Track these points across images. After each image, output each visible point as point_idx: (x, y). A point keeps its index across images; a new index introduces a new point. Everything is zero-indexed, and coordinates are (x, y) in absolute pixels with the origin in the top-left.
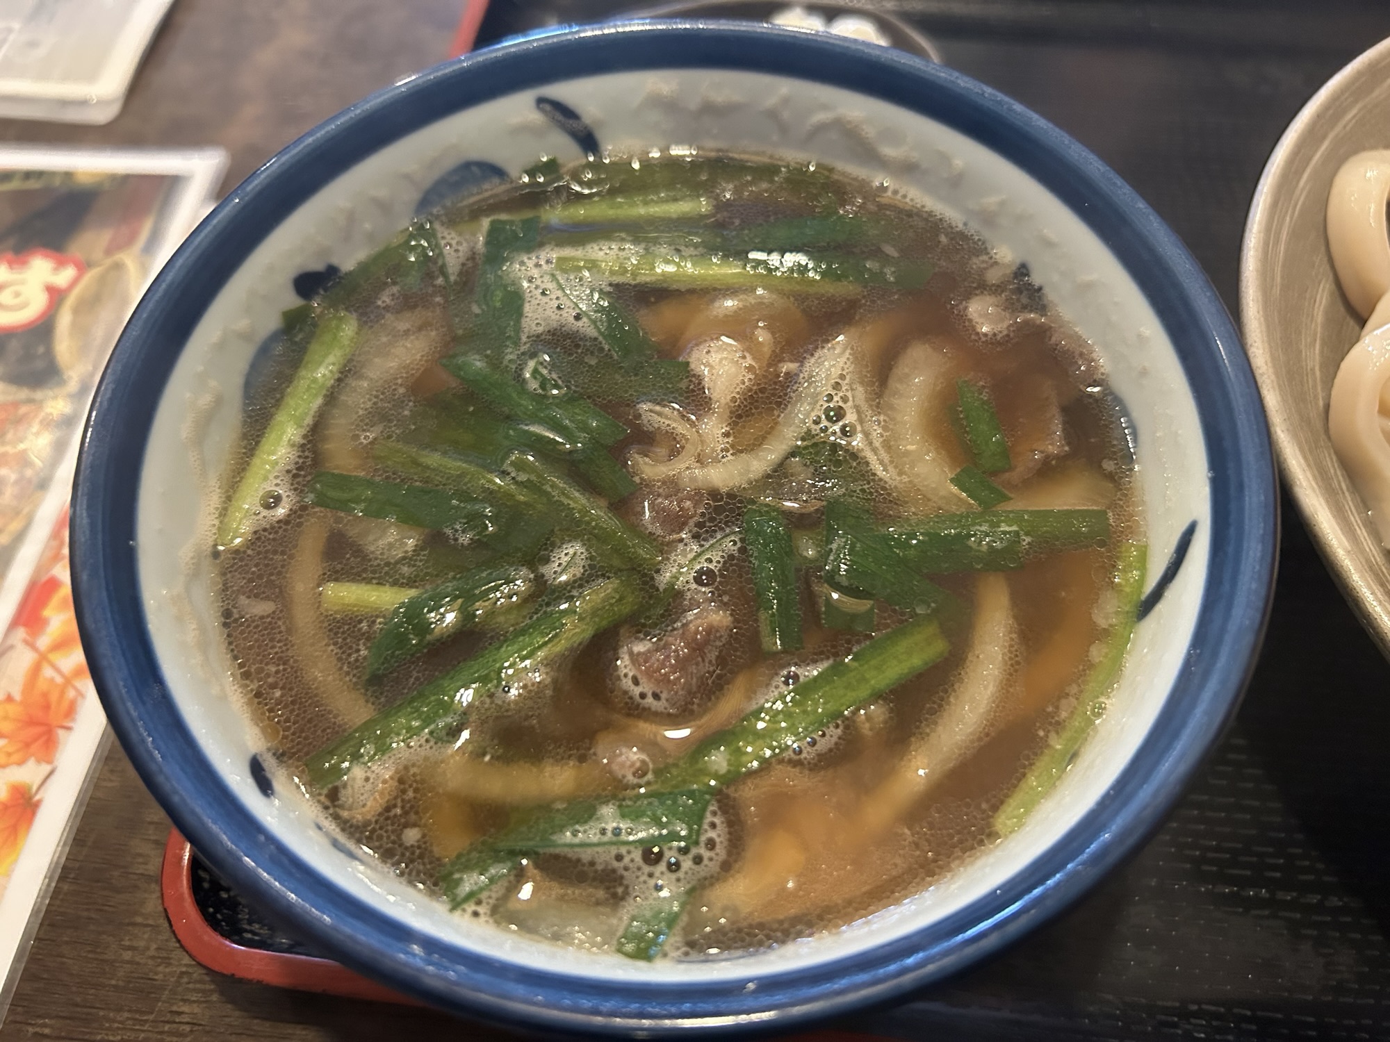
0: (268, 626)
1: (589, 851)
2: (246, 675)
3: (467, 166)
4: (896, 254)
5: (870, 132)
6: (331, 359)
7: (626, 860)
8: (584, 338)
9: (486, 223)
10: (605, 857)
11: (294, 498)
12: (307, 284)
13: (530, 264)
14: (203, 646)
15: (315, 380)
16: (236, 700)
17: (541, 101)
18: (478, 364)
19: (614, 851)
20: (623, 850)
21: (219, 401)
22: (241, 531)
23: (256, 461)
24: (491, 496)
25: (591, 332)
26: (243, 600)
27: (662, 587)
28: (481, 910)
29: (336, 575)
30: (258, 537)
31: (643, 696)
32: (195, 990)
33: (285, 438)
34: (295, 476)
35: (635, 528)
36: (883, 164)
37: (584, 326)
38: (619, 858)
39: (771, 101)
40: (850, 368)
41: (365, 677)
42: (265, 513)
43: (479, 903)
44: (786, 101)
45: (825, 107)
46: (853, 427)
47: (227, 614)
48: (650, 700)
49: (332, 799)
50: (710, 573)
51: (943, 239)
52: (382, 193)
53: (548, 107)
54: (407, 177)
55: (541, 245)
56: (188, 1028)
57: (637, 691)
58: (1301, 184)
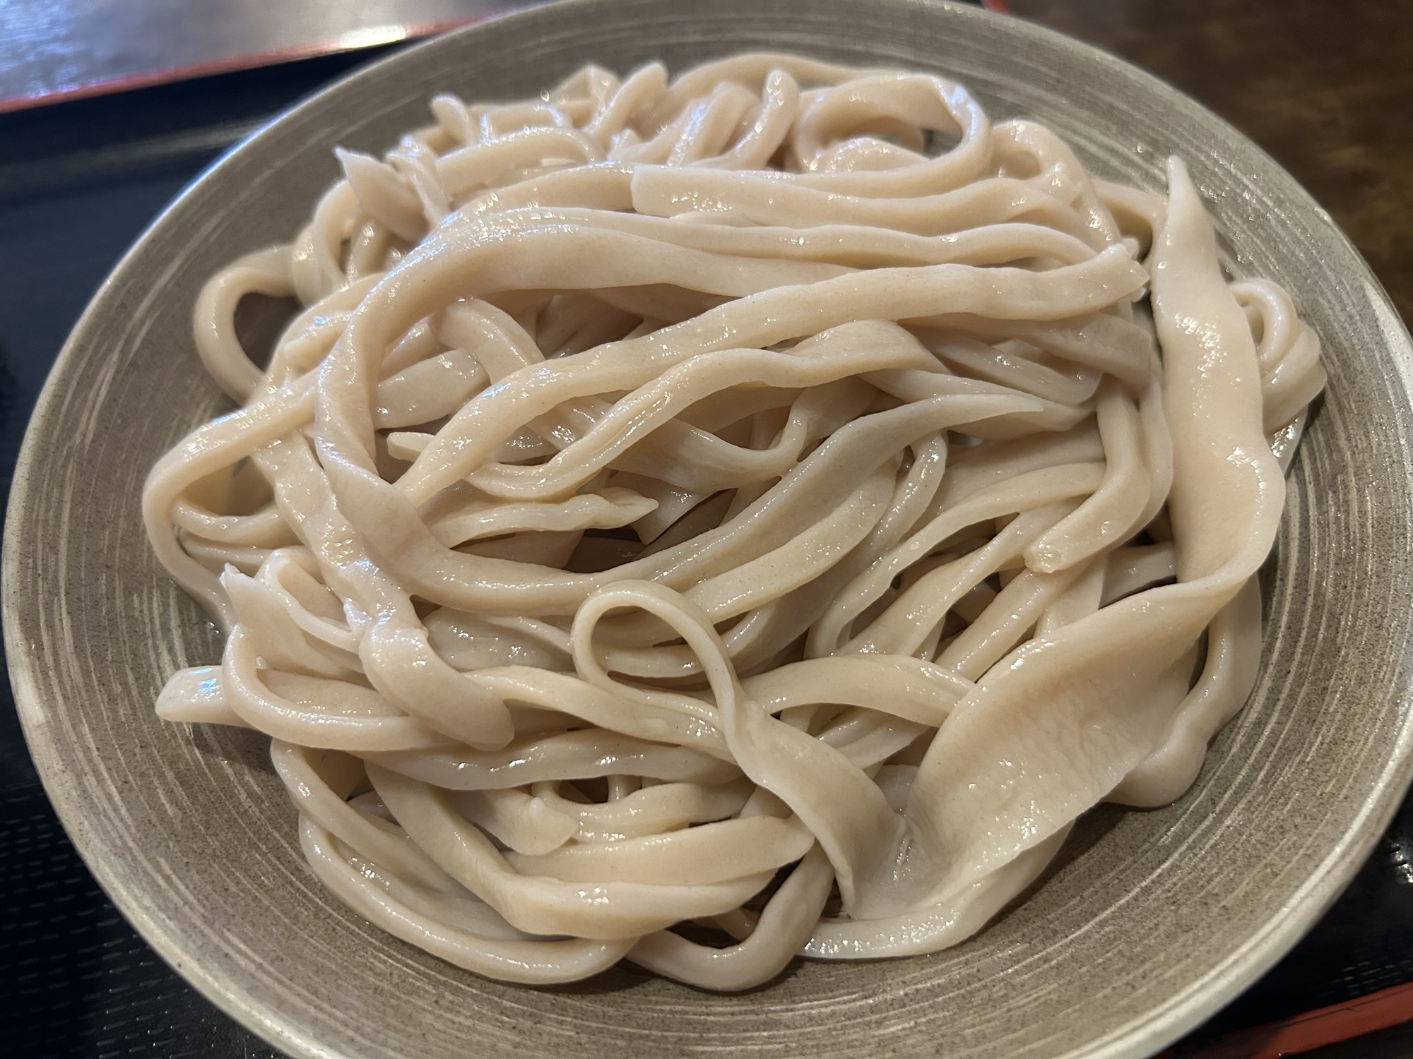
58: (139, 313)
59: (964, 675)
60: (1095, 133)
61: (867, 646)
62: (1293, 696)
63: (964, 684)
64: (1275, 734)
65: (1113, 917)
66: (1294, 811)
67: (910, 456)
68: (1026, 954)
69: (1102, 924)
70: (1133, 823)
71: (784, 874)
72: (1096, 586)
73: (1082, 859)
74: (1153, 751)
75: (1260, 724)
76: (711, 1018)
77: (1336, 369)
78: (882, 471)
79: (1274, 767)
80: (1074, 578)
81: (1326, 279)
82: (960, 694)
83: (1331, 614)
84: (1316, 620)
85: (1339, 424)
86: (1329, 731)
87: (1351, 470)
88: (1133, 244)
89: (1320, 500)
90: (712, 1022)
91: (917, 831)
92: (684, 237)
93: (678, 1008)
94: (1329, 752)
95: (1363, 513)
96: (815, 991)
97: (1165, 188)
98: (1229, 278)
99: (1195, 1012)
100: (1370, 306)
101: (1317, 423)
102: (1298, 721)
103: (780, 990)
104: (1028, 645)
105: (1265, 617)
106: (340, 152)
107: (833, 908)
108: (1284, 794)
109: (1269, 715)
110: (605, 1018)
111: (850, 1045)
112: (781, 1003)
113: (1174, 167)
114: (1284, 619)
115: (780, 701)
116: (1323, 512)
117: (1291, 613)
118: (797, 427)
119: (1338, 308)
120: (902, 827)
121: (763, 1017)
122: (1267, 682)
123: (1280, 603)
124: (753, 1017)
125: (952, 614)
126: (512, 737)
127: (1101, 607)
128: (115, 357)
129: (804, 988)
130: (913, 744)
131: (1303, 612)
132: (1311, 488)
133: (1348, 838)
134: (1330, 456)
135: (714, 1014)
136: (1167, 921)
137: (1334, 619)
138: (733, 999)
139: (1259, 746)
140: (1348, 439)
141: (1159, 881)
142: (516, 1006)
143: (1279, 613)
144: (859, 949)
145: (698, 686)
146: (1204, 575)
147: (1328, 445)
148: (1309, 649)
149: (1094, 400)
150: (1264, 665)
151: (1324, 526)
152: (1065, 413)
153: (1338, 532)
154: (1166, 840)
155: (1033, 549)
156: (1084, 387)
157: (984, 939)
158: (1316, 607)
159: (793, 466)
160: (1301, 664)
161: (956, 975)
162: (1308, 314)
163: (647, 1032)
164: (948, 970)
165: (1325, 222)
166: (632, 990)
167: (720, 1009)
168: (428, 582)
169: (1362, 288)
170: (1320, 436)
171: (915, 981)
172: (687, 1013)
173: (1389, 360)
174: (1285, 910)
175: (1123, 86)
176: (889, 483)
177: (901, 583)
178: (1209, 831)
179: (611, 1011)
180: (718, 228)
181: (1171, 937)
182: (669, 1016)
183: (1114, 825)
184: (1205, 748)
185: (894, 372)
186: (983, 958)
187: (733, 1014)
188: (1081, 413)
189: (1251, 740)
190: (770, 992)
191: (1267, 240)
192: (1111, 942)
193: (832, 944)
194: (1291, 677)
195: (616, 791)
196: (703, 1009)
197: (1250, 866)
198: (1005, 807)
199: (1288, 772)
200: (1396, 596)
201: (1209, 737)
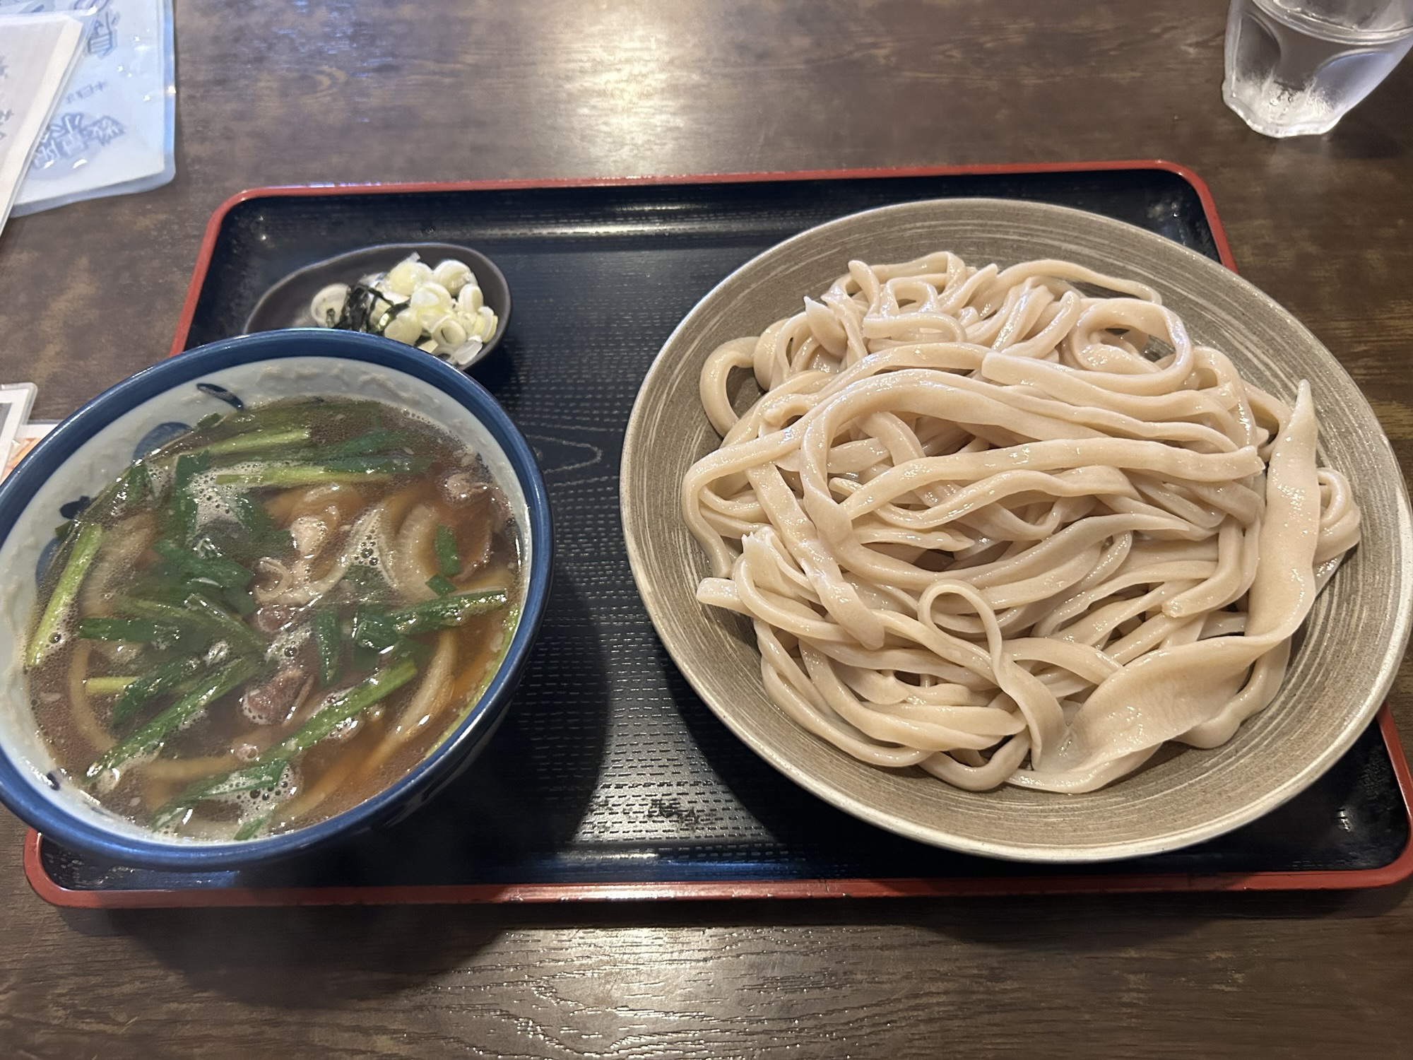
0: (57, 706)
1: (224, 796)
2: (46, 734)
3: (162, 426)
4: (412, 453)
5: (391, 385)
6: (87, 552)
7: (242, 798)
8: (231, 523)
9: (176, 458)
10: (232, 798)
11: (68, 635)
12: (69, 510)
13: (202, 481)
14: (20, 720)
15: (78, 566)
16: (40, 745)
17: (199, 386)
18: (172, 545)
19: (237, 795)
20: (241, 793)
21: (20, 587)
22: (38, 657)
23: (46, 617)
24: (177, 621)
25: (235, 519)
26: (42, 694)
27: (268, 660)
28: (169, 830)
29: (93, 675)
30: (49, 660)
31: (254, 718)
32: (55, 926)
33: (62, 602)
34: (68, 623)
35: (254, 630)
36: (404, 401)
37: (231, 516)
38: (239, 797)
39: (335, 371)
40: (378, 525)
41: (111, 725)
42: (52, 645)
43: (168, 827)
44: (343, 370)
45: (365, 373)
46: (376, 559)
47: (34, 702)
48: (257, 720)
49: (93, 789)
50: (294, 650)
51: (439, 441)
52: (110, 451)
53: (204, 388)
54: (123, 440)
55: (208, 468)
56: (51, 948)
57: (251, 715)
58: (676, 372)
59: (1118, 660)
60: (1258, 352)
61: (1069, 635)
62: (1293, 707)
63: (1117, 665)
64: (1279, 724)
65: (1172, 793)
66: (1277, 761)
67: (1111, 541)
68: (1123, 802)
69: (1165, 796)
70: (1192, 754)
71: (1007, 739)
72: (1198, 628)
73: (1160, 766)
74: (1210, 719)
75: (1272, 718)
77: (1368, 533)
78: (1095, 546)
79: (1273, 739)
80: (1187, 622)
81: (1375, 478)
82: (1115, 670)
83: (1327, 669)
84: (1317, 671)
85: (1361, 566)
86: (1307, 727)
87: (1360, 593)
88: (1264, 434)
89: (1339, 606)
90: (961, 801)
91: (1075, 736)
92: (1009, 401)
93: (944, 791)
94: (1303, 738)
95: (1359, 618)
96: (1013, 799)
97: (1295, 398)
98: (1320, 464)
99: (1203, 834)
100: (1396, 502)
101: (1349, 562)
102: (1293, 720)
103: (995, 795)
104: (1155, 652)
105: (1290, 664)
106: (807, 299)
107: (1026, 763)
108: (1275, 753)
109: (1278, 715)
110: (909, 787)
111: (1031, 822)
112: (995, 800)
113: (1303, 388)
114: (1301, 668)
115: (1017, 656)
116: (1338, 613)
117: (1305, 665)
118: (1056, 516)
119: (1378, 498)
120: (1067, 733)
121: (986, 803)
122: (1282, 698)
123: (1301, 658)
124: (981, 803)
125: (1116, 629)
126: (882, 645)
127: (1199, 640)
128: (664, 396)
129: (1007, 797)
130: (1084, 691)
131: (1312, 665)
132: (1335, 599)
133: (1299, 776)
134: (1351, 584)
135: (962, 797)
136: (1200, 797)
137: (1328, 672)
138: (971, 794)
139: (1269, 728)
140: (1364, 576)
141: (1199, 782)
142: (868, 774)
143: (1299, 663)
144: (1039, 785)
145: (981, 640)
146: (1259, 634)
147: (1352, 576)
148: (1310, 685)
149: (1219, 527)
150: (1282, 688)
151: (1336, 621)
152: (1200, 532)
153: (1343, 627)
154: (1207, 765)
155: (1168, 603)
156: (1215, 519)
157: (1102, 792)
158: (1320, 665)
159: (1049, 536)
160: (1303, 692)
161: (1086, 804)
162: (1359, 498)
163: (928, 797)
164: (1082, 802)
165: (1384, 445)
166: (920, 780)
167: (965, 796)
168: (851, 560)
169: (1394, 489)
170: (1349, 570)
171: (1063, 803)
172: (948, 794)
173: (1397, 536)
174: (1258, 801)
175: (1283, 327)
176: (1098, 552)
177: (1094, 607)
178: (1232, 764)
180: (1030, 397)
181: (1199, 805)
182: (937, 793)
183: (1181, 754)
184: (1239, 724)
185: (1113, 496)
186: (1099, 799)
187: (971, 799)
188: (1211, 533)
189: (1266, 725)
190: (990, 795)
191: (1348, 446)
192: (1168, 803)
193: (1025, 780)
194: (1295, 698)
195: (927, 683)
196: (957, 794)
197: (1247, 781)
198: (1127, 729)
199: (1280, 743)
200: (1363, 667)
201: (1243, 719)
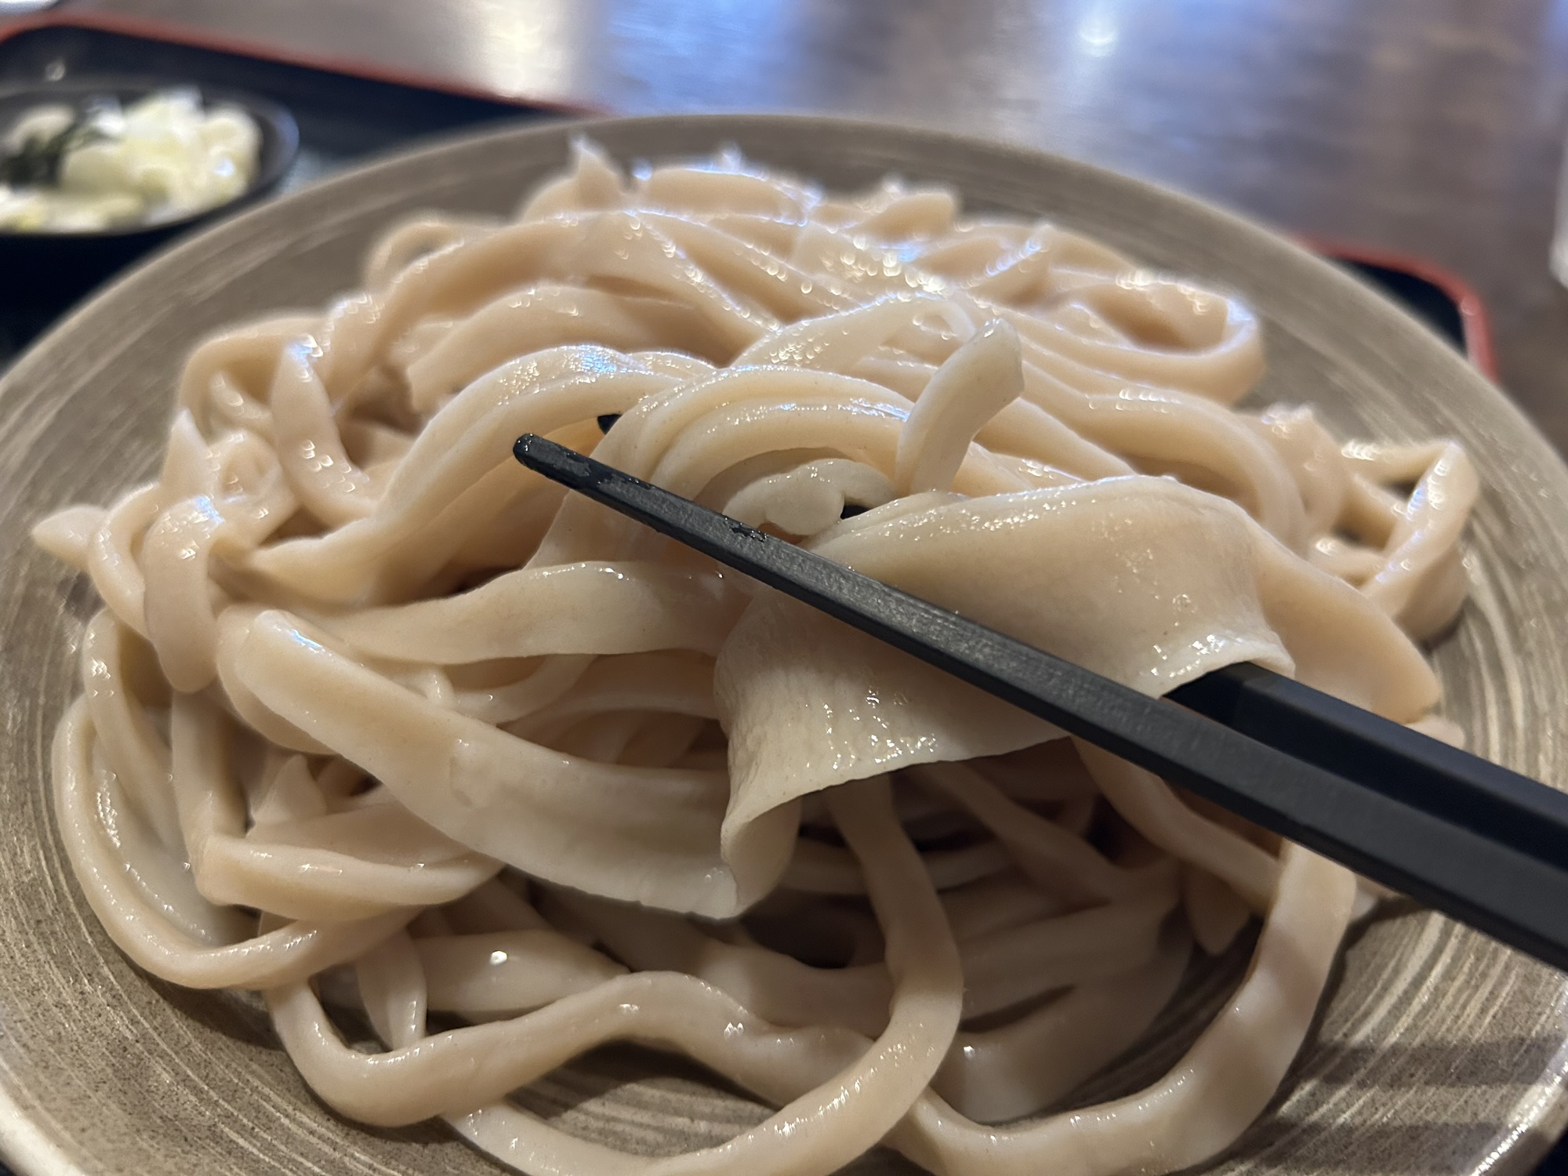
76: (285, 1121)
90: (282, 1125)
93: (267, 1090)
112: (373, 1156)
116: (1448, 978)
121: (337, 1155)
124: (327, 1149)
129: (415, 1160)
135: (294, 1120)
138: (332, 1121)
142: (112, 979)
151: (1438, 992)
163: (206, 1088)
166: (244, 1046)
167: (305, 1120)
172: (268, 1099)
179: (197, 1047)
182: (248, 1090)
187: (312, 1133)
190: (377, 1142)
196: (290, 1109)
